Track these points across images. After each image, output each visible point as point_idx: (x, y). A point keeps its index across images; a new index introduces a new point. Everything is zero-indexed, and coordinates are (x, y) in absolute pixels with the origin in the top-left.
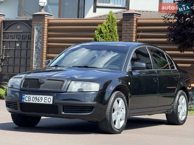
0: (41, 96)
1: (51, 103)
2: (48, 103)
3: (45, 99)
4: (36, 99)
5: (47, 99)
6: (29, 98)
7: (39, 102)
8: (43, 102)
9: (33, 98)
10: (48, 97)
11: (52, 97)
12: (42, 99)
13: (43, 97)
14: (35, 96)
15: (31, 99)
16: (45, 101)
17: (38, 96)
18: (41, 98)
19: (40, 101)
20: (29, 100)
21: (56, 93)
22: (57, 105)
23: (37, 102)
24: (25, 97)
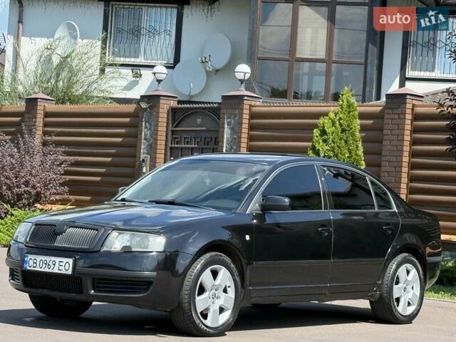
0: (53, 258)
1: (70, 272)
2: (64, 272)
3: (61, 264)
4: (46, 264)
5: (63, 264)
6: (35, 261)
7: (50, 271)
8: (56, 270)
9: (41, 262)
10: (65, 260)
11: (71, 261)
12: (54, 265)
13: (57, 259)
14: (44, 258)
15: (38, 263)
16: (61, 268)
17: (48, 259)
19: (52, 267)
20: (35, 265)
21: (80, 254)
22: (81, 276)
23: (47, 270)
24: (28, 260)
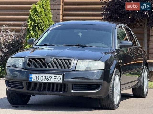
4: (45, 78)
6: (37, 77)
8: (52, 81)
9: (42, 77)
10: (58, 76)
15: (40, 78)
16: (55, 80)
18: (50, 77)
21: (65, 72)
23: (46, 81)
24: (32, 77)
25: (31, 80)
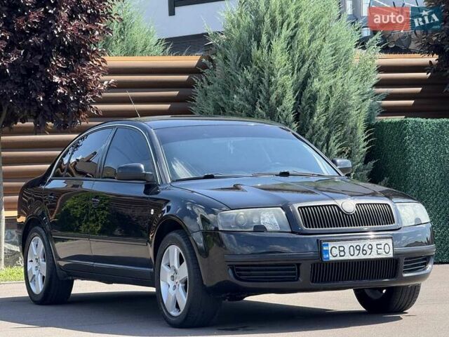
1: (391, 254)
2: (384, 256)
4: (359, 250)
6: (342, 249)
8: (374, 256)
9: (352, 248)
10: (383, 242)
13: (374, 243)
14: (355, 244)
15: (347, 250)
18: (370, 247)
20: (342, 254)
23: (361, 257)
24: (330, 249)
25: (328, 258)
